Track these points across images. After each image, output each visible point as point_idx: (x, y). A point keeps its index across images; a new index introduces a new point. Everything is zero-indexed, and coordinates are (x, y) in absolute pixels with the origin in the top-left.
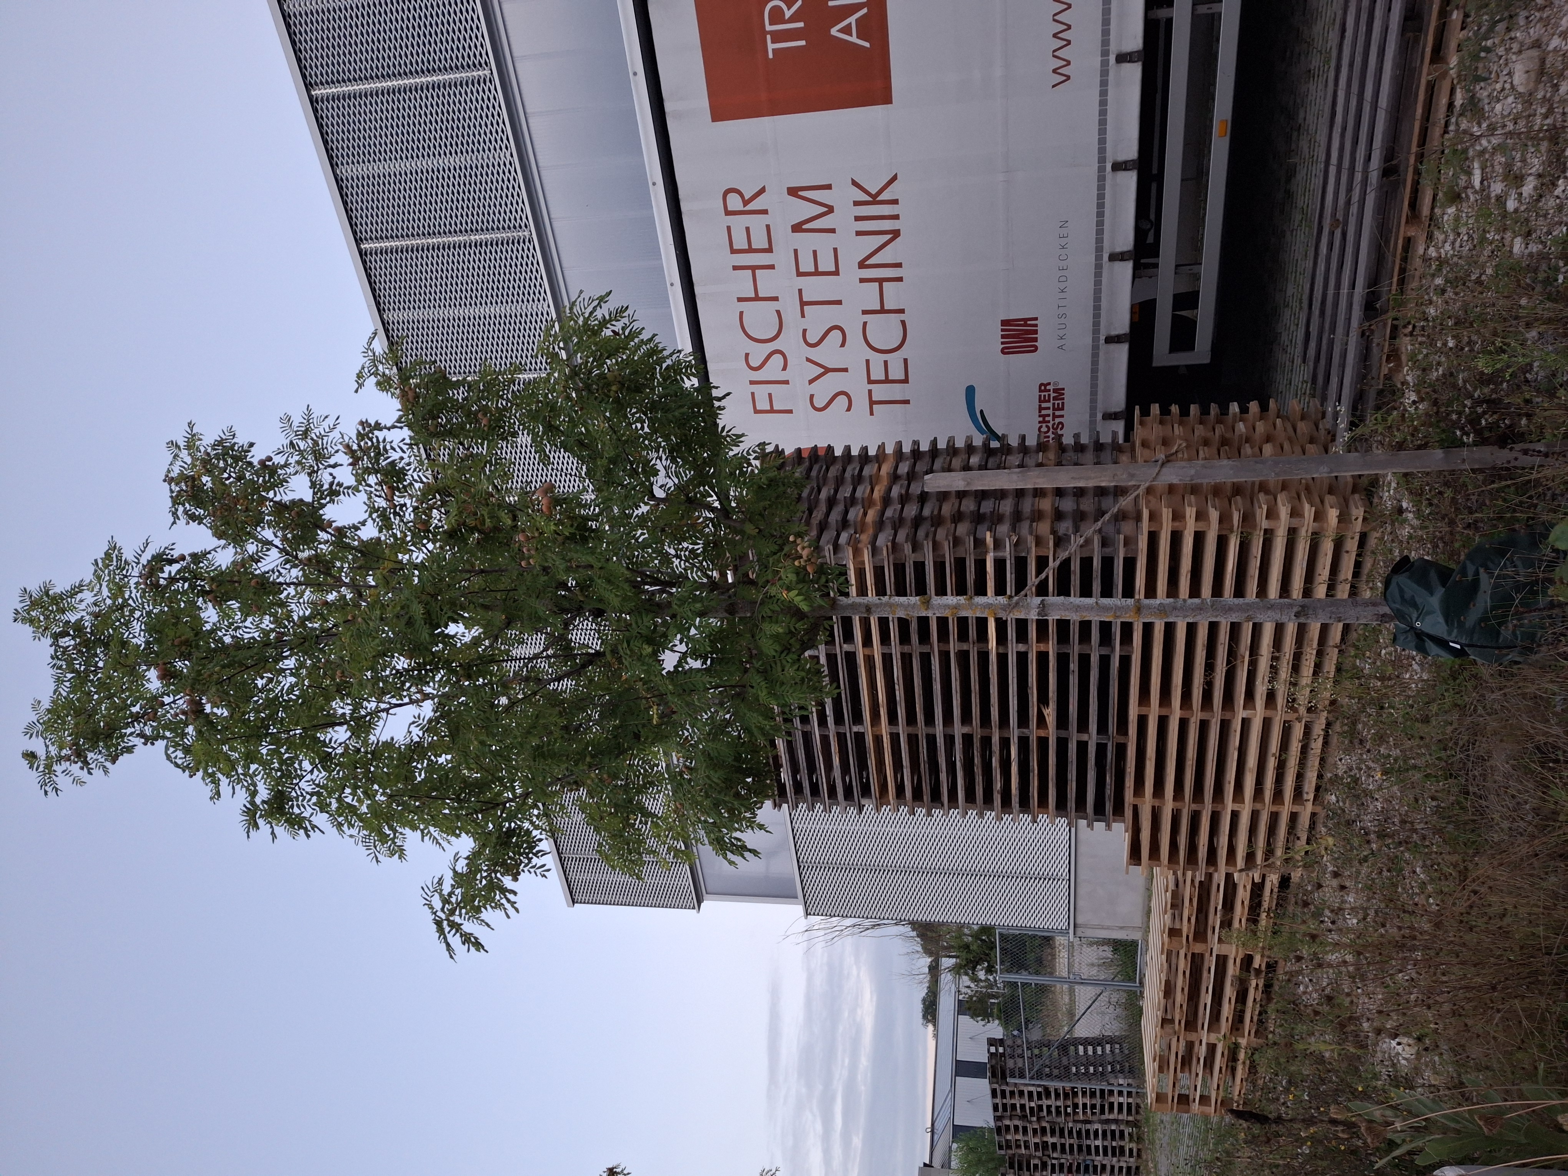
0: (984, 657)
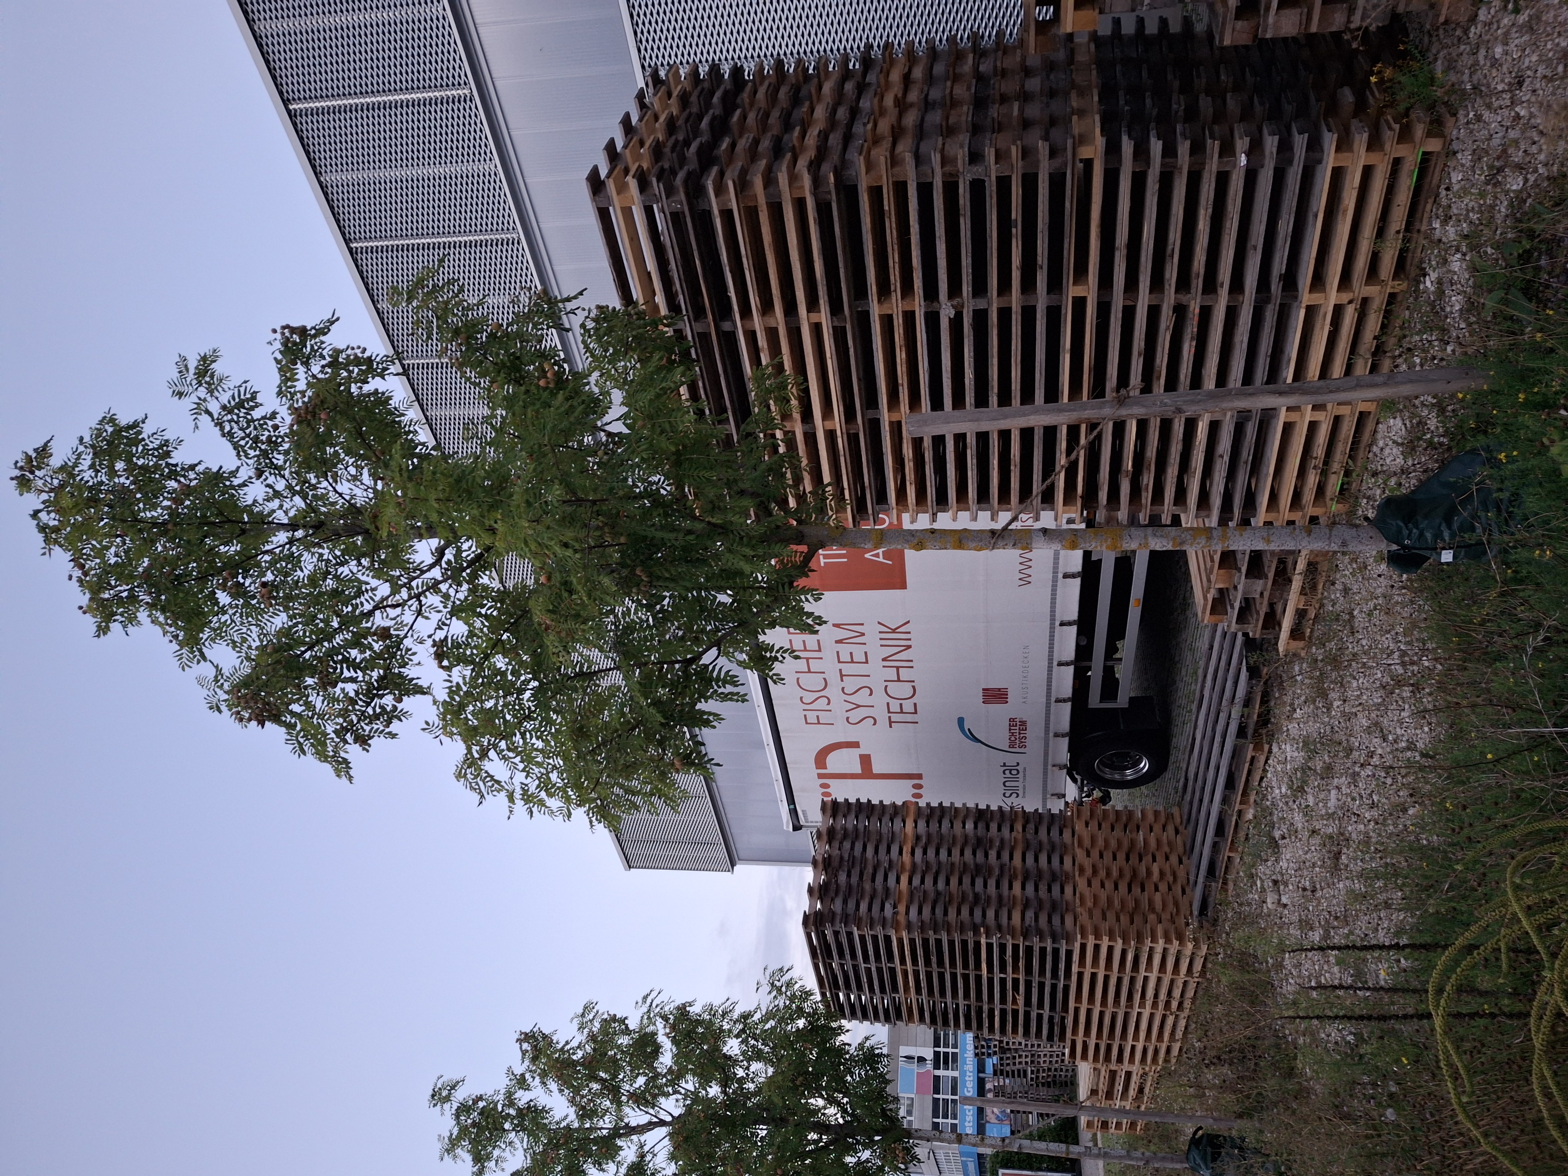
0: (979, 978)
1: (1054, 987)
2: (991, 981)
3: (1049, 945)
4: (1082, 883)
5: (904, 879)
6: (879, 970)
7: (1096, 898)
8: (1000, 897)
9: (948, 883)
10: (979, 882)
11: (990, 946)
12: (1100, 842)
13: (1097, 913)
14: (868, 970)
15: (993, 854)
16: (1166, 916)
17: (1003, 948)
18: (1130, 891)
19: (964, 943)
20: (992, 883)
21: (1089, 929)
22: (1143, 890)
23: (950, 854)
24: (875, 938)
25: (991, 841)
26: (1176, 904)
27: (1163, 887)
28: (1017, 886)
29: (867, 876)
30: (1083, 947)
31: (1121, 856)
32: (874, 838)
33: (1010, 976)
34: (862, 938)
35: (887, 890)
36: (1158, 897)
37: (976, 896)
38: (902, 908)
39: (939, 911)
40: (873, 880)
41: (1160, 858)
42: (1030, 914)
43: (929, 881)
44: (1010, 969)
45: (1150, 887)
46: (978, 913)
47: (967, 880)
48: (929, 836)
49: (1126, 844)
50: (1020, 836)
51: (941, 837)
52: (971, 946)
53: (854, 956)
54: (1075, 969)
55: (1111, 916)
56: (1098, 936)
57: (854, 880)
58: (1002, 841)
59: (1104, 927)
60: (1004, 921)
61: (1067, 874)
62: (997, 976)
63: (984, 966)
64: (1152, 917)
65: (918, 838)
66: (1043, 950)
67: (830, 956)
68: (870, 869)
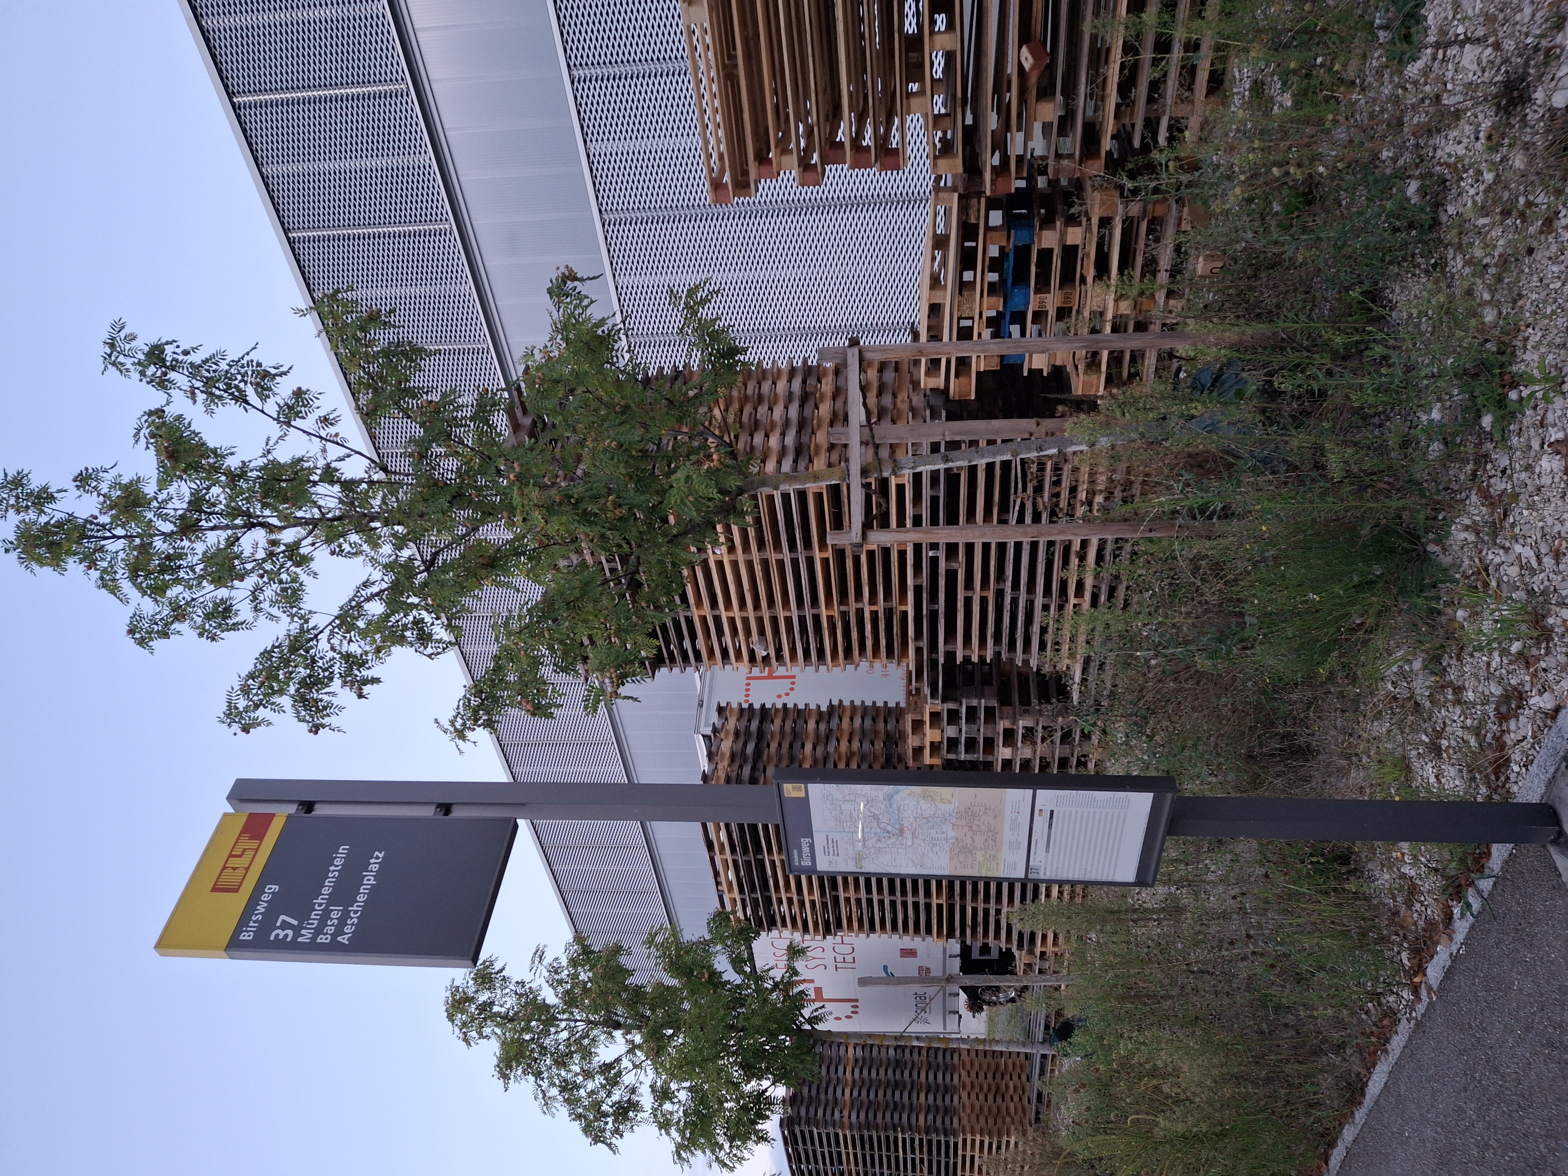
1: (947, 1163)
2: (905, 1160)
3: (942, 1139)
4: (964, 1095)
5: (847, 1092)
6: (830, 1153)
7: (972, 1106)
8: (911, 1104)
9: (876, 1095)
10: (897, 1094)
11: (904, 1140)
12: (977, 1066)
13: (973, 1117)
14: (823, 1153)
15: (906, 1073)
16: (1017, 1119)
17: (913, 1140)
18: (995, 1101)
19: (887, 1138)
20: (906, 1095)
21: (968, 1129)
22: (1003, 1100)
23: (878, 1074)
24: (828, 1135)
25: (906, 1062)
26: (1024, 1110)
27: (1016, 1098)
28: (922, 1096)
29: (822, 1090)
30: (965, 1141)
31: (990, 1075)
32: (827, 1061)
33: (918, 1156)
34: (819, 1134)
35: (836, 1100)
36: (1012, 1105)
37: (895, 1104)
38: (846, 1113)
39: (871, 1115)
40: (826, 1094)
41: (1015, 1077)
42: (930, 1117)
43: (864, 1093)
44: (917, 1152)
45: (1008, 1098)
46: (896, 1116)
47: (889, 1093)
48: (864, 1059)
49: (993, 1067)
50: (925, 1060)
51: (872, 1059)
52: (892, 1139)
53: (813, 1143)
54: (960, 1152)
55: (982, 1119)
56: (973, 1134)
57: (814, 1093)
58: (913, 1062)
59: (978, 1127)
60: (914, 1121)
61: (955, 1087)
62: (909, 1156)
63: (901, 1150)
64: (1008, 1119)
65: (856, 1061)
66: (939, 1142)
67: (797, 1143)
68: (824, 1085)
